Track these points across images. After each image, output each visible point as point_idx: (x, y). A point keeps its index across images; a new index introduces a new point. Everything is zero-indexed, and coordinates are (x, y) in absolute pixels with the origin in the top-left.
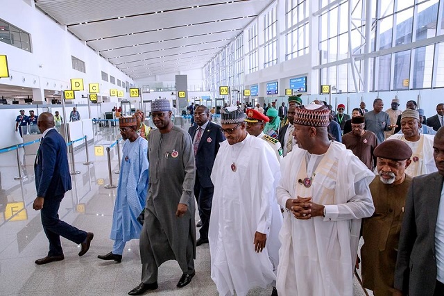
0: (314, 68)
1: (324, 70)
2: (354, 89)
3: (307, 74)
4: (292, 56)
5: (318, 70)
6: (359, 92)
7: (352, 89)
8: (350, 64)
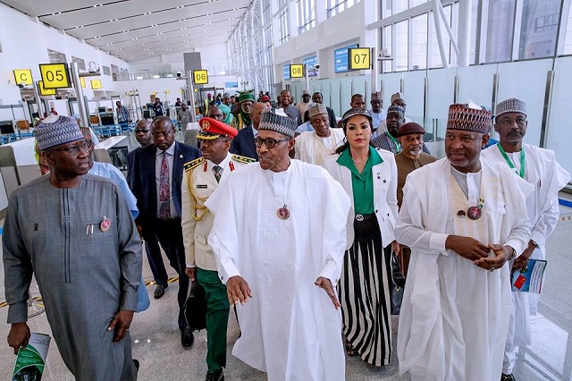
0: (370, 27)
1: (387, 30)
2: (439, 63)
3: (358, 39)
4: (337, 11)
5: (376, 32)
6: (449, 66)
7: (436, 61)
8: (432, 14)
